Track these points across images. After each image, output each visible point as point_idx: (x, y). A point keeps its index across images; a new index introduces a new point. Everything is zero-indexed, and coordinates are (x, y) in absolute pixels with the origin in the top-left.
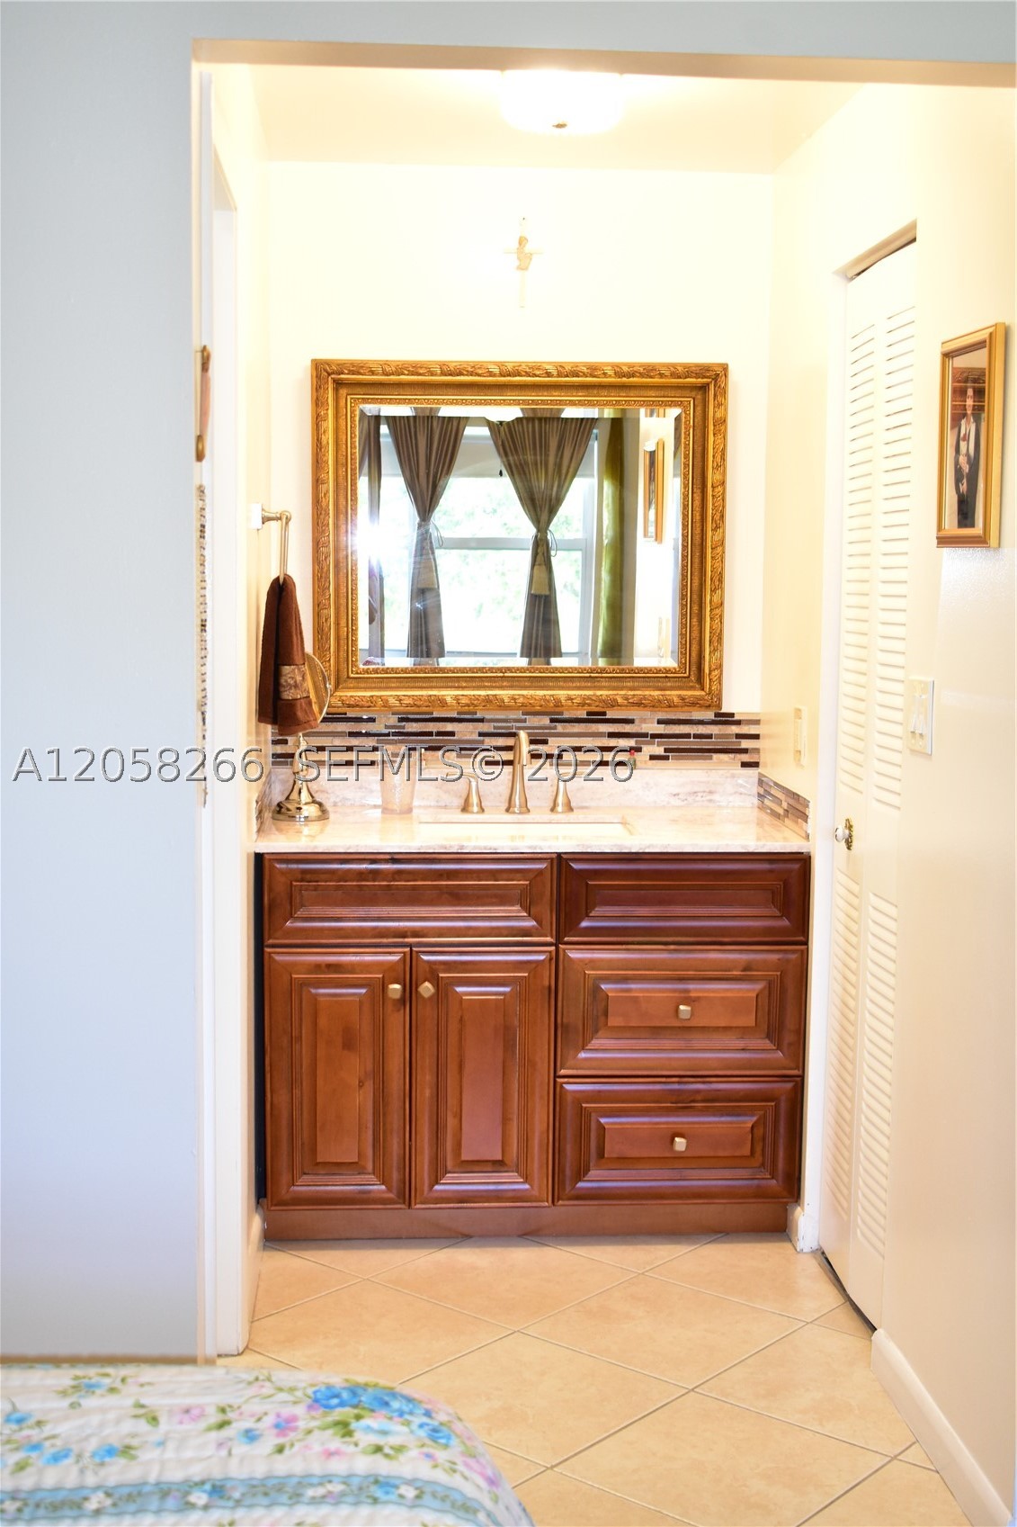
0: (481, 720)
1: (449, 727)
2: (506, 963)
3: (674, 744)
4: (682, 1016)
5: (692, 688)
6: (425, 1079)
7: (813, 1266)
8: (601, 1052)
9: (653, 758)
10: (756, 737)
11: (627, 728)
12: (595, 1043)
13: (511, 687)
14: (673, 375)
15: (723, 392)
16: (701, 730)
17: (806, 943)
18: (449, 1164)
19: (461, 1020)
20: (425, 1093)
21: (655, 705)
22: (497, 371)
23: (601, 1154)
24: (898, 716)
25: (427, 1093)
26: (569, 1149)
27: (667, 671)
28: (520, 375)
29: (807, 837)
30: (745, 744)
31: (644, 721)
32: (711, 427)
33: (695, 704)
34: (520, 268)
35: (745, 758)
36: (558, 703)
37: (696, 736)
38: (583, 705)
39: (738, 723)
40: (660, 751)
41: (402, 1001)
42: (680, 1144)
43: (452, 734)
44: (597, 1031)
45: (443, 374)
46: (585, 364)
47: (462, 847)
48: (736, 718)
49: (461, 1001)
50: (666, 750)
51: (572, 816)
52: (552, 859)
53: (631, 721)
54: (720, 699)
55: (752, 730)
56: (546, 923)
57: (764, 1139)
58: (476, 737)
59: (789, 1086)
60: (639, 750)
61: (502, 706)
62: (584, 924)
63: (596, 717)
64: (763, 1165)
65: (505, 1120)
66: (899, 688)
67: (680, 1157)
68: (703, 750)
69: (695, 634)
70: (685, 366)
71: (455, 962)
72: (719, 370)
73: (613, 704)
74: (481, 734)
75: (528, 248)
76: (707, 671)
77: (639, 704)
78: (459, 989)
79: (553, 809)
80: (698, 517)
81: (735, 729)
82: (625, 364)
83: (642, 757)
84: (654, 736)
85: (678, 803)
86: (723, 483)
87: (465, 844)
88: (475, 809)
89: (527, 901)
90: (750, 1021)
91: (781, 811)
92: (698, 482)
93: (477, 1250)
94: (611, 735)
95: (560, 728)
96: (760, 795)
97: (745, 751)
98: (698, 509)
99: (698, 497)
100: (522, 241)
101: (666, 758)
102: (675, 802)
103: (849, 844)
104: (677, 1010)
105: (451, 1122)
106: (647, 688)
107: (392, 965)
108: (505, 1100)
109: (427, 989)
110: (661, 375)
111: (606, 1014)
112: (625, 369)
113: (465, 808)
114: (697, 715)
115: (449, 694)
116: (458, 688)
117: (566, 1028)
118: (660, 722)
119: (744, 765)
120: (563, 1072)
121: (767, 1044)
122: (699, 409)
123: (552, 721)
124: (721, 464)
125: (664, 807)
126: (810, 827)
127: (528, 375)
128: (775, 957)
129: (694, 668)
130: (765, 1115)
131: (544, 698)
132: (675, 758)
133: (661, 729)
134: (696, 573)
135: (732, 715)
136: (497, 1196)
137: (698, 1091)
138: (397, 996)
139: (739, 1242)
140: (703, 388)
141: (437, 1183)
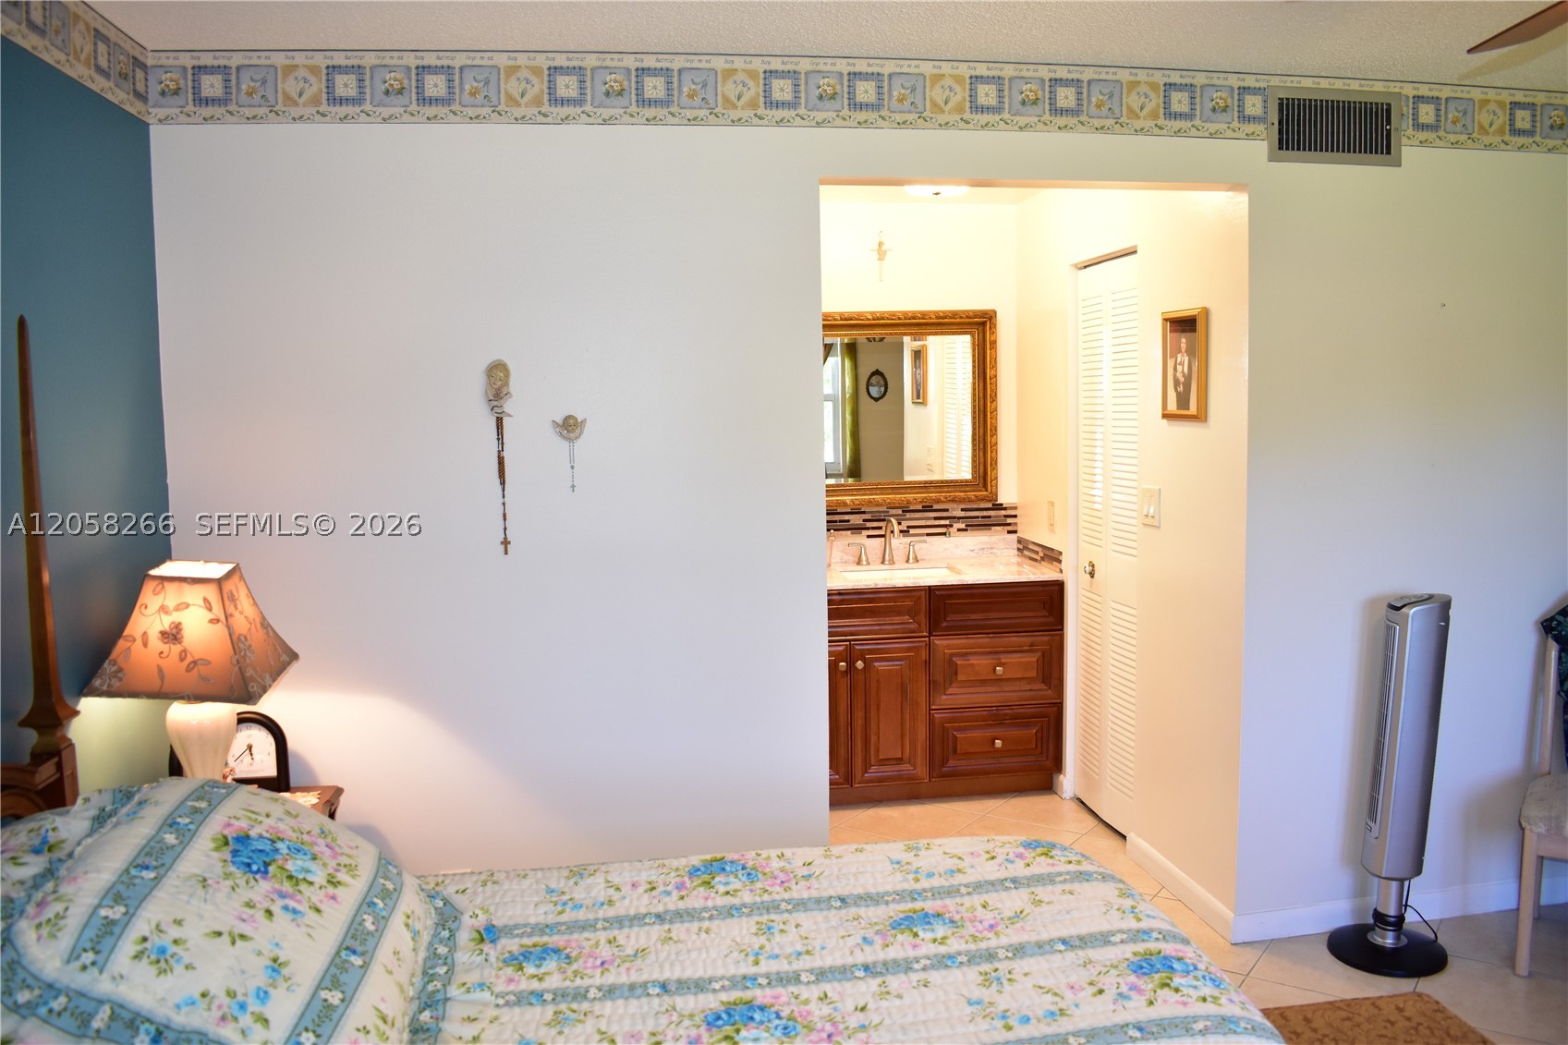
0: (864, 513)
1: (846, 517)
2: (902, 648)
3: (970, 522)
4: (998, 673)
5: (981, 491)
6: (859, 715)
7: (1074, 806)
8: (955, 696)
9: (959, 530)
10: (1015, 516)
11: (945, 514)
12: (950, 691)
13: (882, 494)
14: (967, 317)
15: (993, 326)
16: (985, 513)
17: (1062, 630)
18: (873, 762)
19: (878, 681)
20: (859, 722)
21: (962, 501)
22: (870, 317)
23: (955, 751)
24: (1135, 507)
25: (860, 722)
26: (938, 749)
27: (966, 481)
28: (883, 319)
29: (1061, 571)
30: (1009, 520)
31: (954, 509)
32: (988, 345)
33: (983, 499)
34: (879, 259)
35: (1010, 528)
36: (909, 502)
37: (983, 517)
38: (921, 502)
39: (1005, 509)
40: (963, 526)
41: (846, 672)
42: (998, 743)
43: (848, 521)
44: (951, 684)
45: (841, 320)
46: (920, 312)
47: (876, 585)
48: (1004, 506)
49: (878, 671)
50: (966, 526)
51: (920, 564)
52: (925, 590)
53: (947, 510)
54: (997, 496)
55: (1013, 513)
56: (923, 625)
57: (1042, 738)
58: (861, 522)
59: (1055, 709)
60: (951, 526)
61: (878, 505)
62: (944, 624)
63: (927, 509)
64: (1041, 753)
65: (902, 736)
66: (1134, 492)
67: (998, 750)
68: (985, 525)
69: (982, 460)
70: (973, 311)
71: (874, 649)
72: (992, 314)
73: (938, 501)
74: (864, 520)
75: (884, 248)
76: (989, 481)
77: (953, 501)
78: (875, 664)
79: (907, 561)
80: (981, 395)
81: (1003, 513)
82: (941, 311)
83: (953, 530)
84: (959, 518)
85: (974, 555)
86: (996, 376)
87: (878, 582)
88: (865, 563)
89: (912, 612)
90: (1033, 674)
91: (1039, 558)
92: (981, 376)
93: (889, 808)
94: (936, 518)
95: (908, 515)
96: (1019, 549)
97: (1009, 524)
98: (981, 391)
99: (981, 385)
100: (880, 244)
101: (966, 530)
102: (972, 554)
103: (1092, 574)
104: (995, 670)
105: (873, 738)
106: (957, 491)
107: (840, 652)
108: (902, 724)
109: (860, 664)
110: (961, 318)
111: (956, 674)
112: (941, 314)
113: (859, 563)
114: (983, 505)
115: (848, 499)
116: (852, 495)
117: (935, 682)
118: (962, 510)
119: (1009, 532)
120: (933, 707)
121: (1044, 687)
122: (981, 335)
123: (903, 511)
124: (994, 366)
125: (966, 558)
126: (1063, 566)
127: (888, 319)
128: (1047, 638)
129: (981, 479)
130: (1042, 726)
131: (900, 499)
132: (971, 530)
133: (963, 514)
134: (981, 426)
135: (1002, 505)
136: (899, 778)
137: (1007, 714)
138: (844, 669)
139: (1032, 795)
140: (983, 324)
141: (866, 772)
